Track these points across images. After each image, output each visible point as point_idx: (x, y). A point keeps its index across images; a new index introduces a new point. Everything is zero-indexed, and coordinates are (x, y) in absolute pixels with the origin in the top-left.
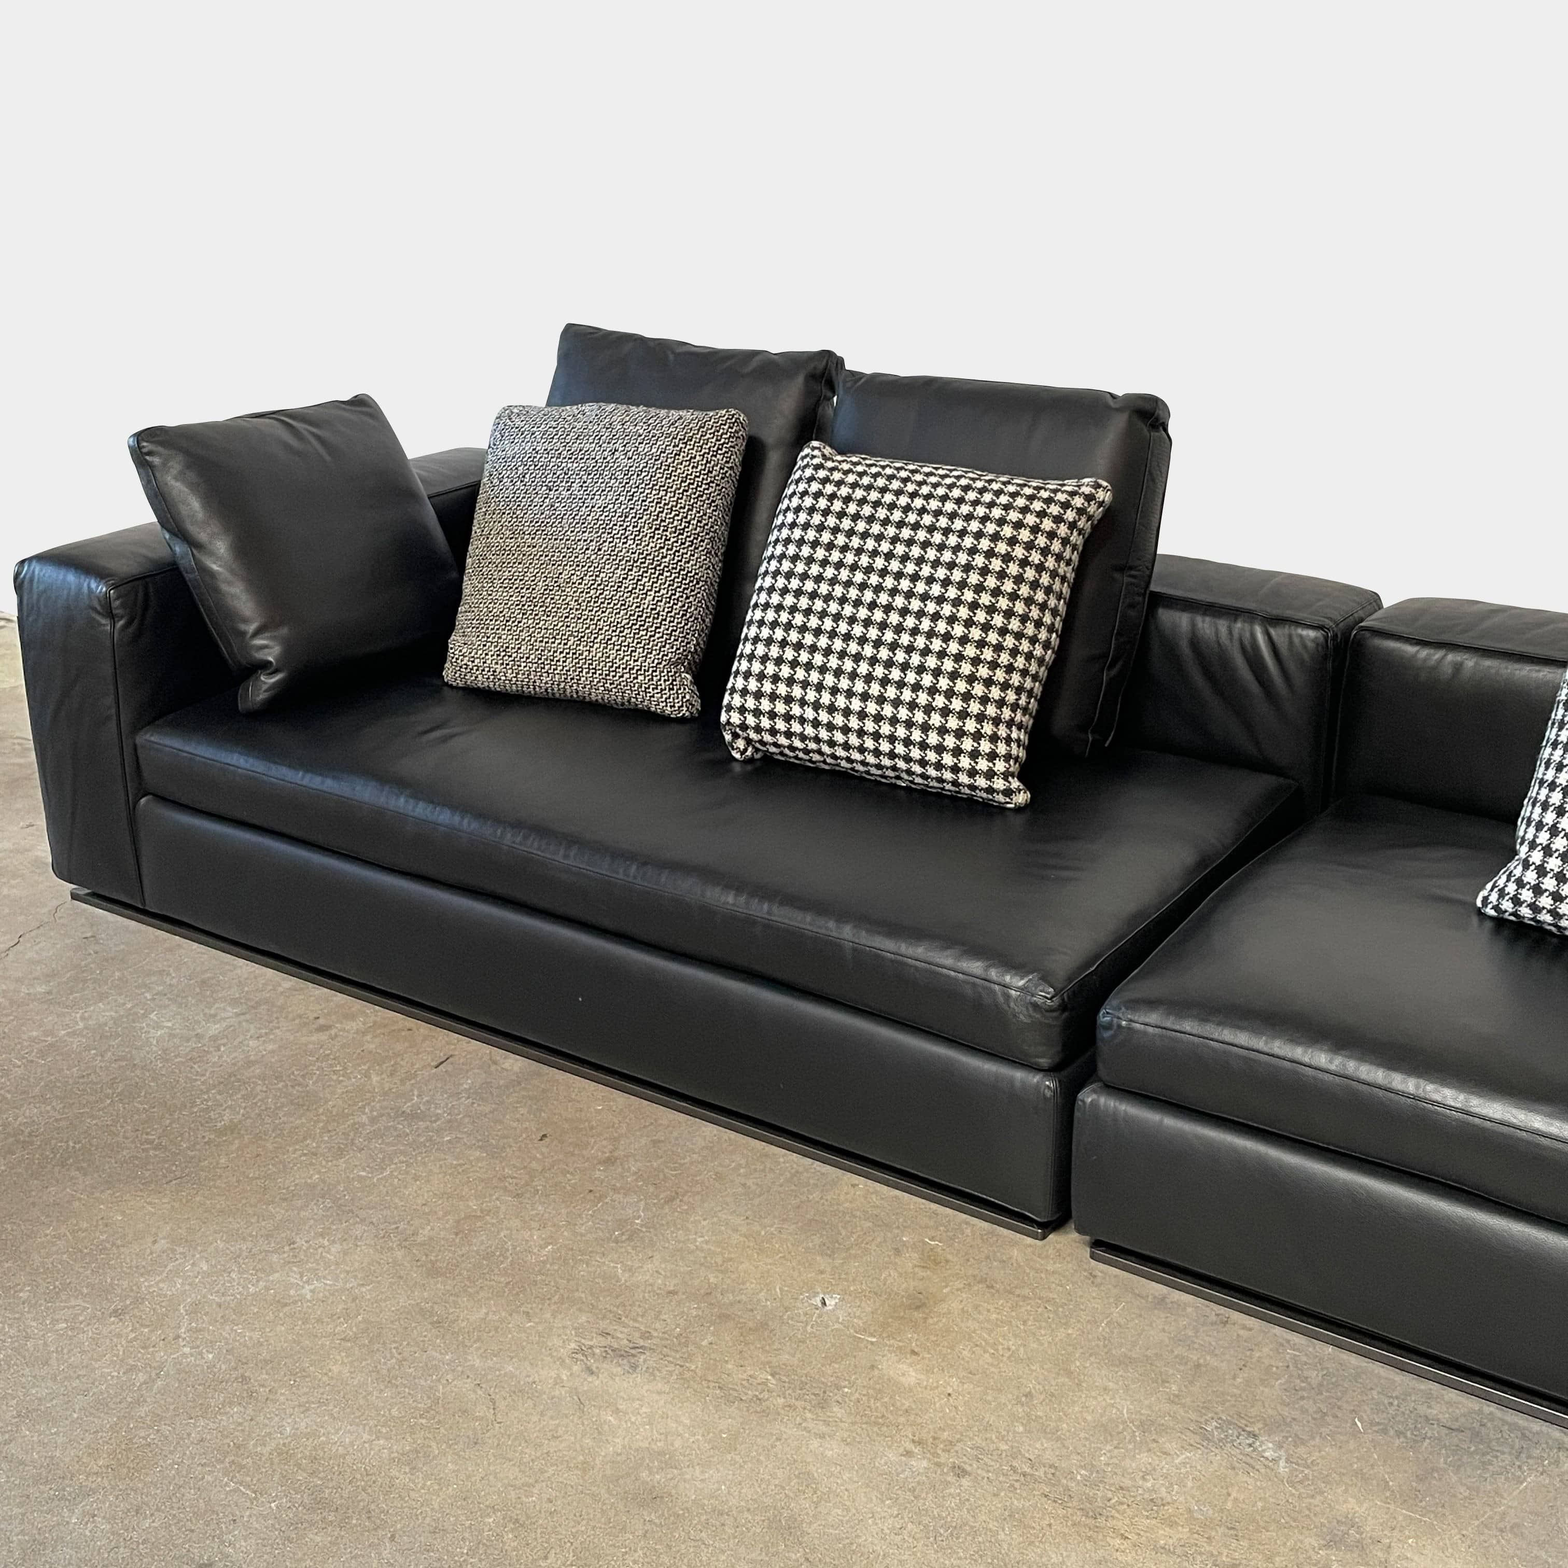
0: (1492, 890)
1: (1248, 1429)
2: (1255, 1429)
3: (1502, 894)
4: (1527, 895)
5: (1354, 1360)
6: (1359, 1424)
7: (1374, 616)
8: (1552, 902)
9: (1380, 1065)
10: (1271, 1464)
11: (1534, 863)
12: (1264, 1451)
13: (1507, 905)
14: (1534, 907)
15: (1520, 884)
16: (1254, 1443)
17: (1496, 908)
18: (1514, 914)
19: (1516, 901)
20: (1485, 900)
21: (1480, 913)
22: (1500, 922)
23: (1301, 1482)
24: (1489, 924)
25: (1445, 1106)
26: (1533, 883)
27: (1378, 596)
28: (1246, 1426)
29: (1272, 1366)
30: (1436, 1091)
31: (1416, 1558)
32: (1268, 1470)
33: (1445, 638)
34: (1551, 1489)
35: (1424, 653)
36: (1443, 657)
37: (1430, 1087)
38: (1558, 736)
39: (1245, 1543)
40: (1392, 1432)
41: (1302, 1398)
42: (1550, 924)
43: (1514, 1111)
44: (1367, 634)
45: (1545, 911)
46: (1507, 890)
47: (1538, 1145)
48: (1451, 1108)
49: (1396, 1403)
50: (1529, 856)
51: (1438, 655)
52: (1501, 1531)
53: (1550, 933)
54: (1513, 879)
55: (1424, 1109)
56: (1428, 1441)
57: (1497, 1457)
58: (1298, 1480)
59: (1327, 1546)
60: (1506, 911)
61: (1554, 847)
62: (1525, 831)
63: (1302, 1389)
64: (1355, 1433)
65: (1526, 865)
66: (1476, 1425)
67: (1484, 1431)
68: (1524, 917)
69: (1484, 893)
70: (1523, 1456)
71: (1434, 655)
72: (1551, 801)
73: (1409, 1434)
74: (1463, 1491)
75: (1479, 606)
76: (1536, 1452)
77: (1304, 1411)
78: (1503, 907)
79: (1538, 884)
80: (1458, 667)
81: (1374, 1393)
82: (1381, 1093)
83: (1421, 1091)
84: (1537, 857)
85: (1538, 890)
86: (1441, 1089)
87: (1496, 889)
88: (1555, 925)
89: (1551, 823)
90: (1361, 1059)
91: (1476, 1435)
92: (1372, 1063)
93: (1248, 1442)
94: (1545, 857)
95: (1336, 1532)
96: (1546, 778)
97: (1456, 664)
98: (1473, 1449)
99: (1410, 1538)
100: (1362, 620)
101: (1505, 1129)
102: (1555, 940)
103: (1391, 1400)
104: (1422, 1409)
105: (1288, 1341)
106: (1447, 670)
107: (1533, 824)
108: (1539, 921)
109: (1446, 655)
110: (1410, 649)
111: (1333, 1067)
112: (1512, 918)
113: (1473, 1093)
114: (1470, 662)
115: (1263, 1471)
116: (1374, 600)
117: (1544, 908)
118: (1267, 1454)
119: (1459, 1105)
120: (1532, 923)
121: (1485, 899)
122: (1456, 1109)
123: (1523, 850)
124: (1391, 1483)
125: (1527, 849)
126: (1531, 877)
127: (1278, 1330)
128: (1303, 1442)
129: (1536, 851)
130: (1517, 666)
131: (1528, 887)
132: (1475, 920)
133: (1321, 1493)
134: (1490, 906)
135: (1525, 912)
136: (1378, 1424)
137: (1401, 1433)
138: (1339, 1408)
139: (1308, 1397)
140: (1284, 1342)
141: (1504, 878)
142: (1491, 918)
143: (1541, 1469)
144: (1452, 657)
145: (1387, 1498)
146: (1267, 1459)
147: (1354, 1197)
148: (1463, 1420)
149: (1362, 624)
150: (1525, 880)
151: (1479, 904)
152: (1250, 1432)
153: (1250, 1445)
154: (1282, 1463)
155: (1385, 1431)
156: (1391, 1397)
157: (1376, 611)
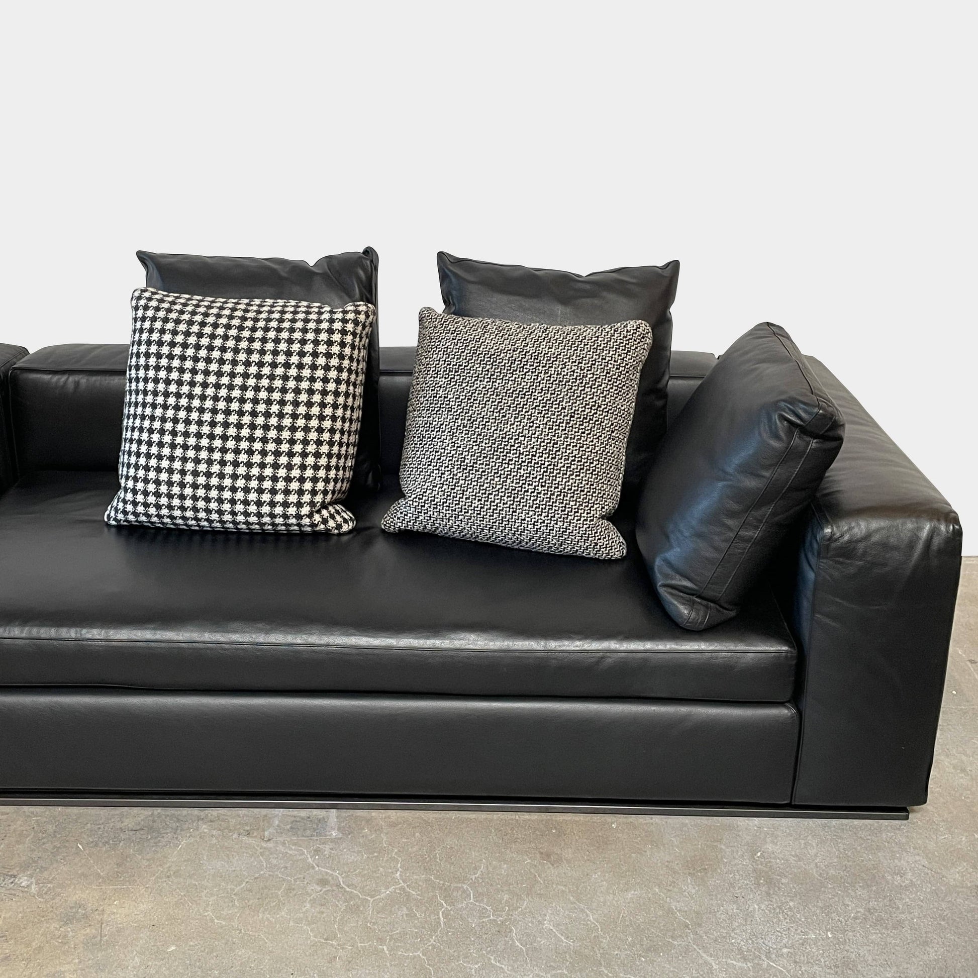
0: (111, 509)
1: (10, 873)
2: (15, 872)
3: (116, 510)
4: (130, 508)
5: (75, 810)
6: (80, 847)
7: (20, 361)
8: (144, 509)
9: (52, 626)
10: (26, 889)
11: (129, 488)
12: (21, 883)
13: (120, 516)
14: (135, 514)
15: (125, 502)
16: (14, 880)
17: (115, 519)
18: (126, 521)
19: (125, 513)
20: (109, 517)
21: (108, 525)
22: (119, 528)
23: (46, 893)
24: (113, 530)
25: (94, 640)
26: (131, 500)
27: (26, 349)
28: (8, 872)
29: (23, 831)
30: (87, 632)
31: (120, 911)
32: (24, 894)
33: (65, 367)
34: (196, 844)
35: (55, 378)
36: (67, 379)
37: (84, 631)
38: (129, 411)
39: (12, 942)
40: (101, 844)
41: (44, 843)
42: (146, 522)
43: (134, 632)
44: (18, 372)
45: (141, 515)
46: (119, 507)
47: (150, 648)
48: (98, 640)
49: (102, 827)
50: (127, 484)
51: (64, 378)
52: (168, 877)
53: (148, 527)
54: (120, 500)
55: (83, 645)
56: (122, 842)
57: (163, 837)
58: (44, 892)
59: (66, 924)
60: (121, 520)
61: (138, 476)
62: (122, 471)
63: (43, 838)
64: (78, 852)
65: (126, 490)
66: (151, 823)
67: (155, 825)
68: (131, 521)
69: (108, 512)
70: (179, 831)
71: (61, 379)
72: (132, 450)
73: (111, 842)
74: (145, 863)
75: (86, 346)
76: (185, 826)
77: (46, 850)
78: (119, 518)
79: (134, 500)
80: (77, 384)
81: (89, 825)
82: (55, 643)
83: (79, 635)
84: (130, 484)
85: (135, 503)
86: (89, 630)
87: (113, 509)
88: (149, 522)
89: (134, 463)
90: (42, 625)
91: (151, 829)
92: (47, 626)
93: (10, 881)
94: (134, 483)
95: (70, 914)
96: (127, 437)
97: (75, 382)
98: (149, 837)
99: (115, 901)
100: (15, 364)
101: (131, 644)
102: (152, 531)
103: (99, 826)
104: (119, 825)
105: (33, 813)
106: (71, 386)
107: (125, 465)
108: (140, 522)
109: (68, 377)
110: (46, 377)
111: (24, 635)
112: (125, 523)
113: (110, 628)
114: (83, 380)
115: (21, 895)
116: (24, 351)
117: (140, 513)
118: (23, 884)
119: (102, 637)
120: (137, 524)
121: (109, 515)
122: (101, 640)
123: (123, 482)
124: (102, 874)
125: (124, 481)
126: (129, 496)
127: (26, 808)
128: (46, 869)
129: (129, 481)
130: (112, 378)
131: (129, 502)
132: (106, 529)
133: (59, 895)
134: (112, 519)
135: (131, 518)
136: (92, 842)
137: (106, 842)
138: (67, 841)
139: (48, 841)
140: (30, 814)
141: (116, 501)
142: (114, 526)
143: (188, 835)
144: (72, 379)
145: (100, 883)
146: (23, 887)
147: (52, 710)
148: (142, 823)
149: (14, 366)
150: (127, 499)
151: (106, 520)
152: (11, 875)
153: (12, 883)
154: (33, 887)
155: (96, 845)
156: (99, 824)
157: (24, 357)
